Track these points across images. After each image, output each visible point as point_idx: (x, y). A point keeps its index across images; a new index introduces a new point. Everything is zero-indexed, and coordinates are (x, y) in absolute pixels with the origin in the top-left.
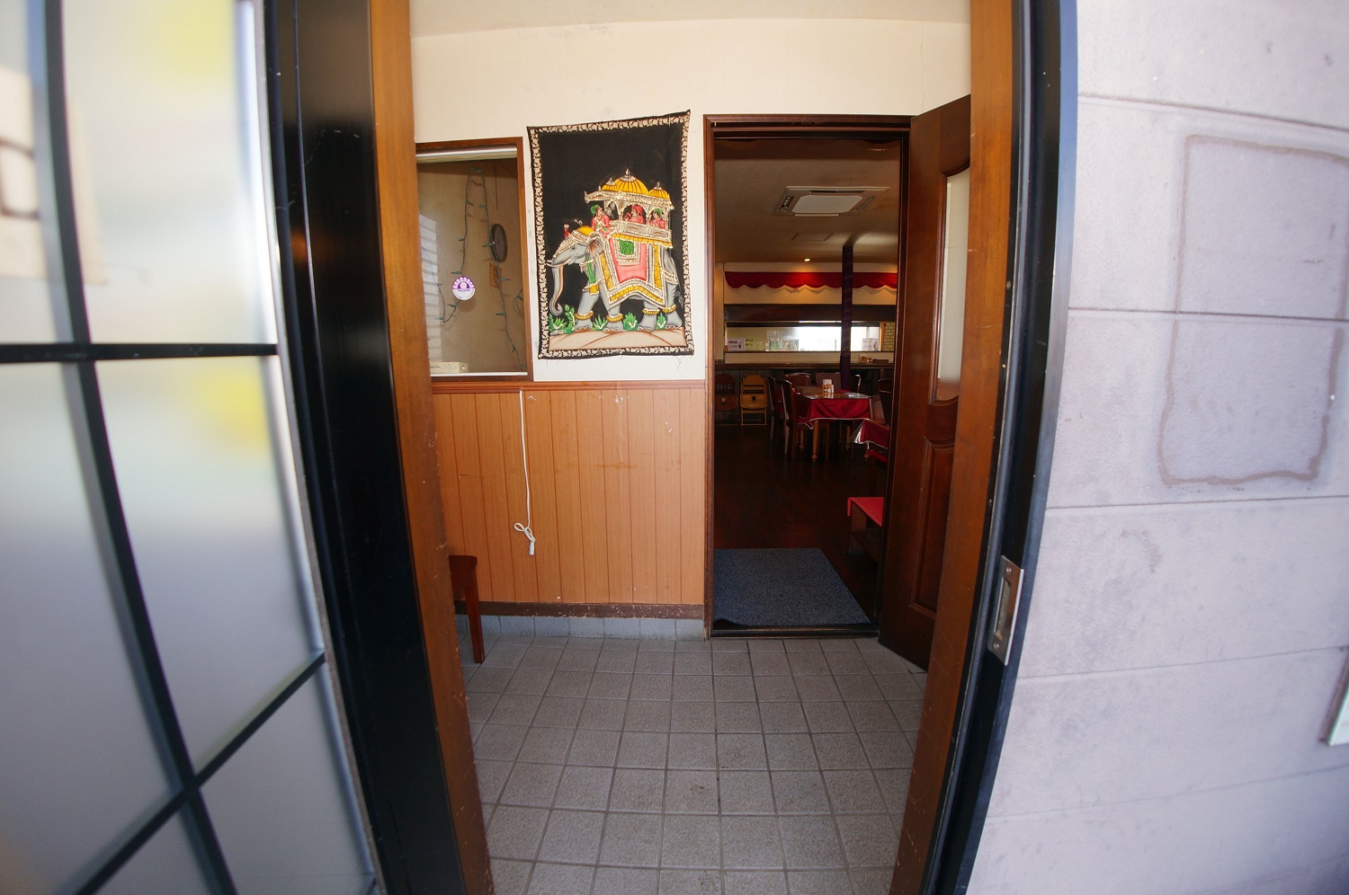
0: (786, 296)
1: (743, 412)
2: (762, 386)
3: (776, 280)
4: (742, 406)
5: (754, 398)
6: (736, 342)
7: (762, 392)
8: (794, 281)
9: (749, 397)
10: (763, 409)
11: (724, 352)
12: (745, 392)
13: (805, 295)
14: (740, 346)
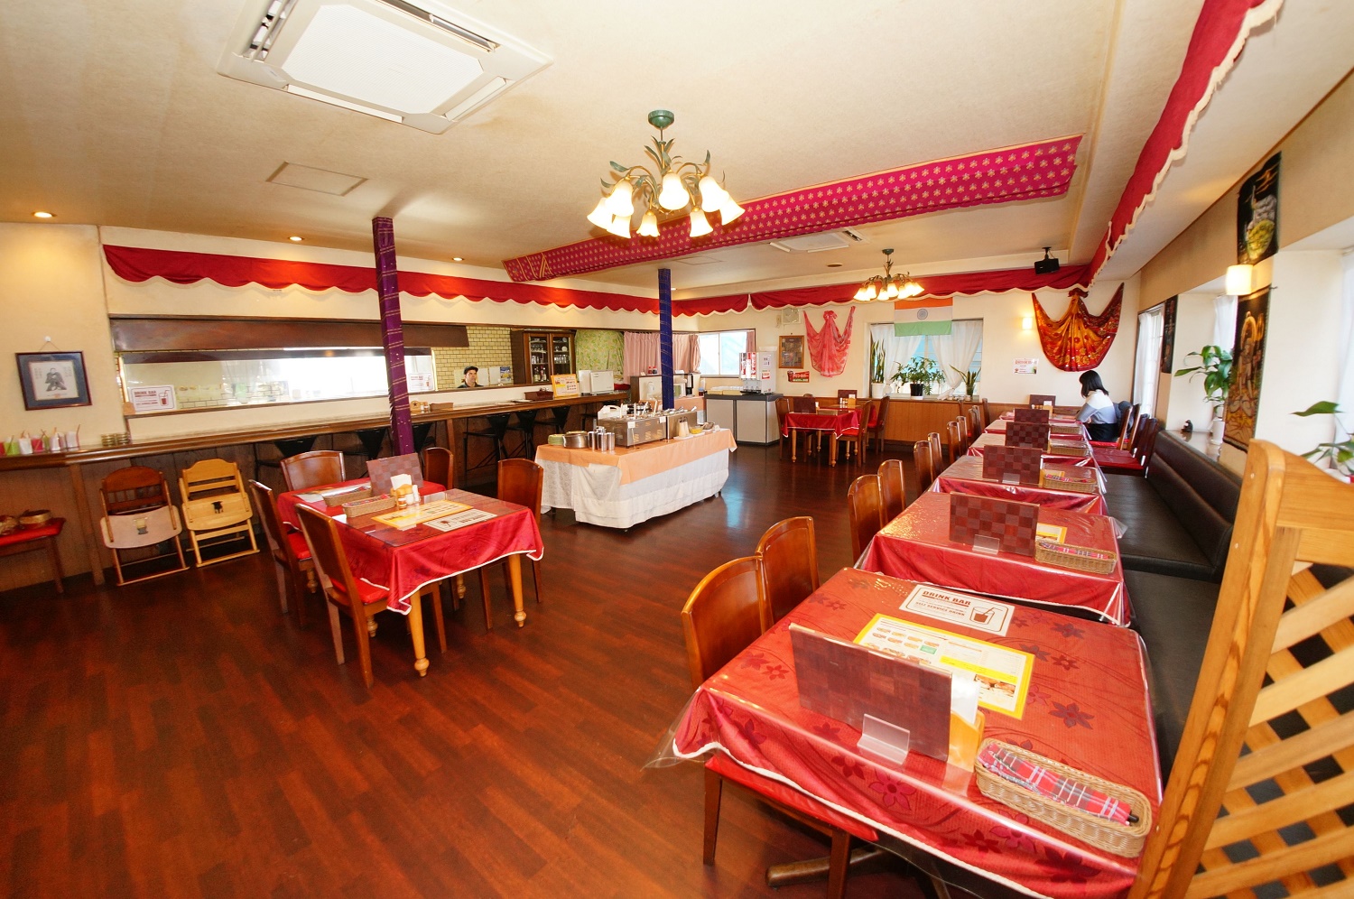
0: (253, 301)
1: (195, 539)
2: (232, 478)
3: (233, 271)
4: (190, 526)
5: (218, 506)
6: (153, 394)
7: (233, 490)
8: (270, 274)
9: (206, 504)
10: (244, 523)
11: (126, 419)
12: (193, 496)
13: (296, 302)
14: (164, 401)
